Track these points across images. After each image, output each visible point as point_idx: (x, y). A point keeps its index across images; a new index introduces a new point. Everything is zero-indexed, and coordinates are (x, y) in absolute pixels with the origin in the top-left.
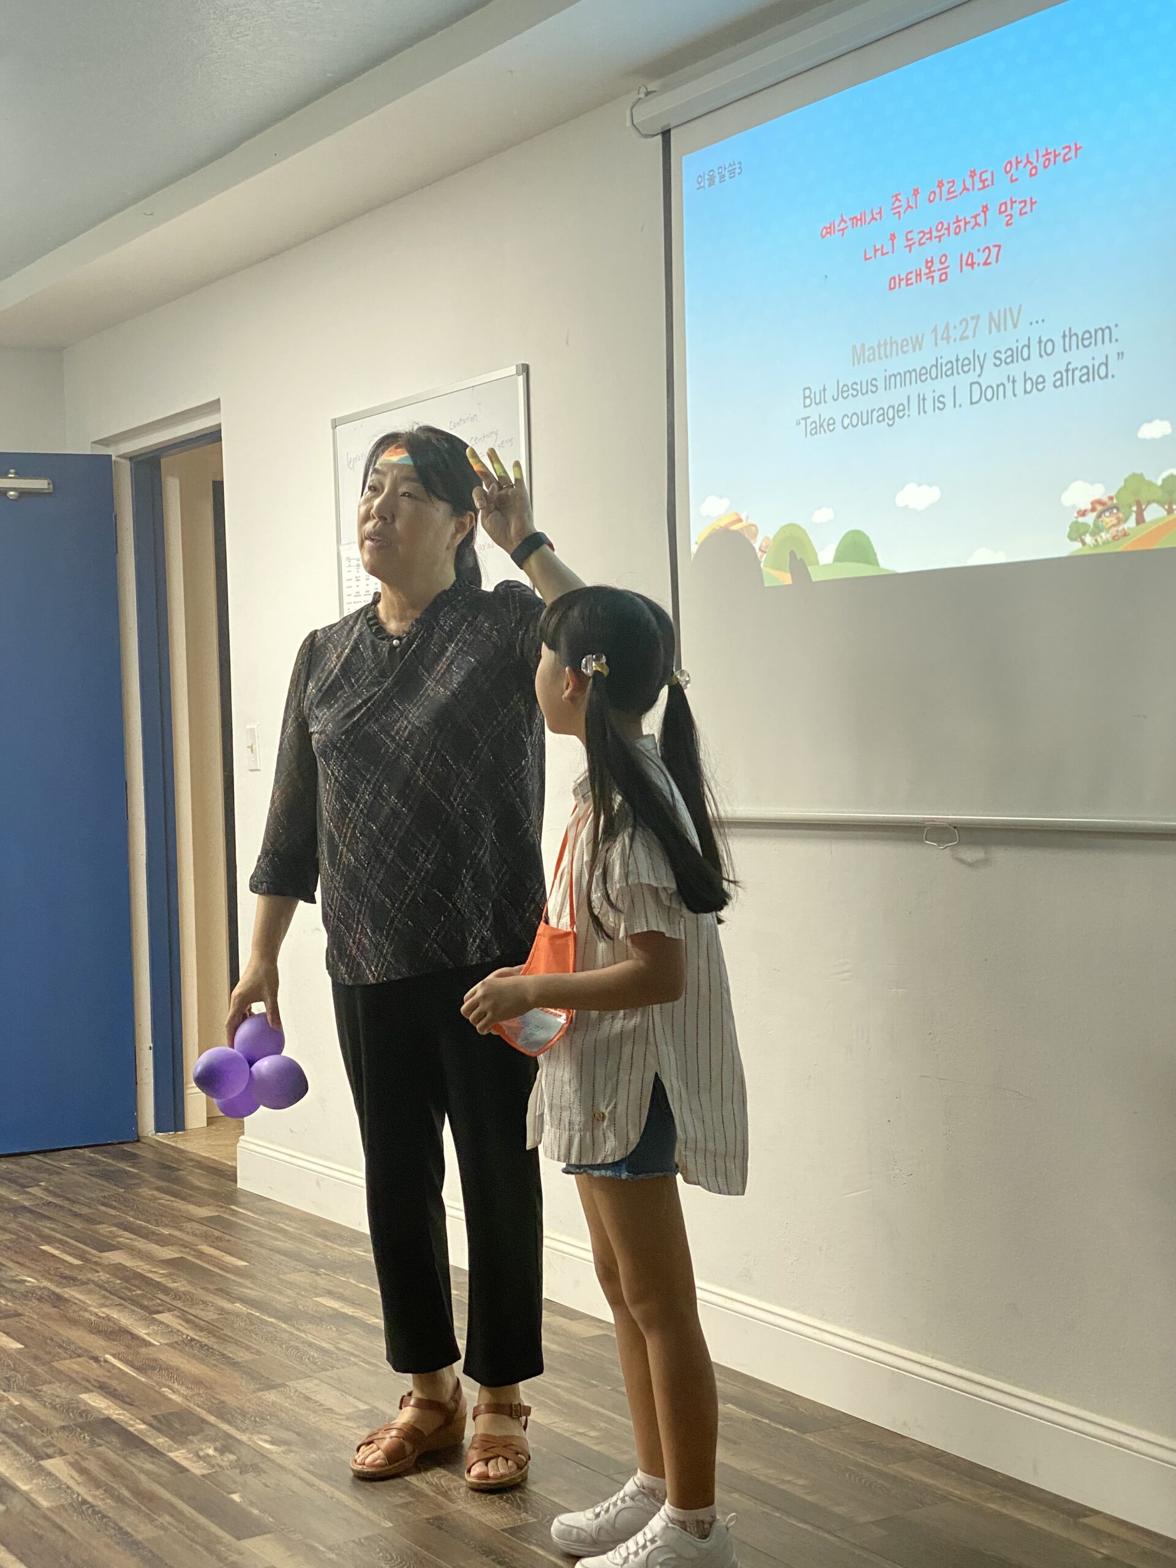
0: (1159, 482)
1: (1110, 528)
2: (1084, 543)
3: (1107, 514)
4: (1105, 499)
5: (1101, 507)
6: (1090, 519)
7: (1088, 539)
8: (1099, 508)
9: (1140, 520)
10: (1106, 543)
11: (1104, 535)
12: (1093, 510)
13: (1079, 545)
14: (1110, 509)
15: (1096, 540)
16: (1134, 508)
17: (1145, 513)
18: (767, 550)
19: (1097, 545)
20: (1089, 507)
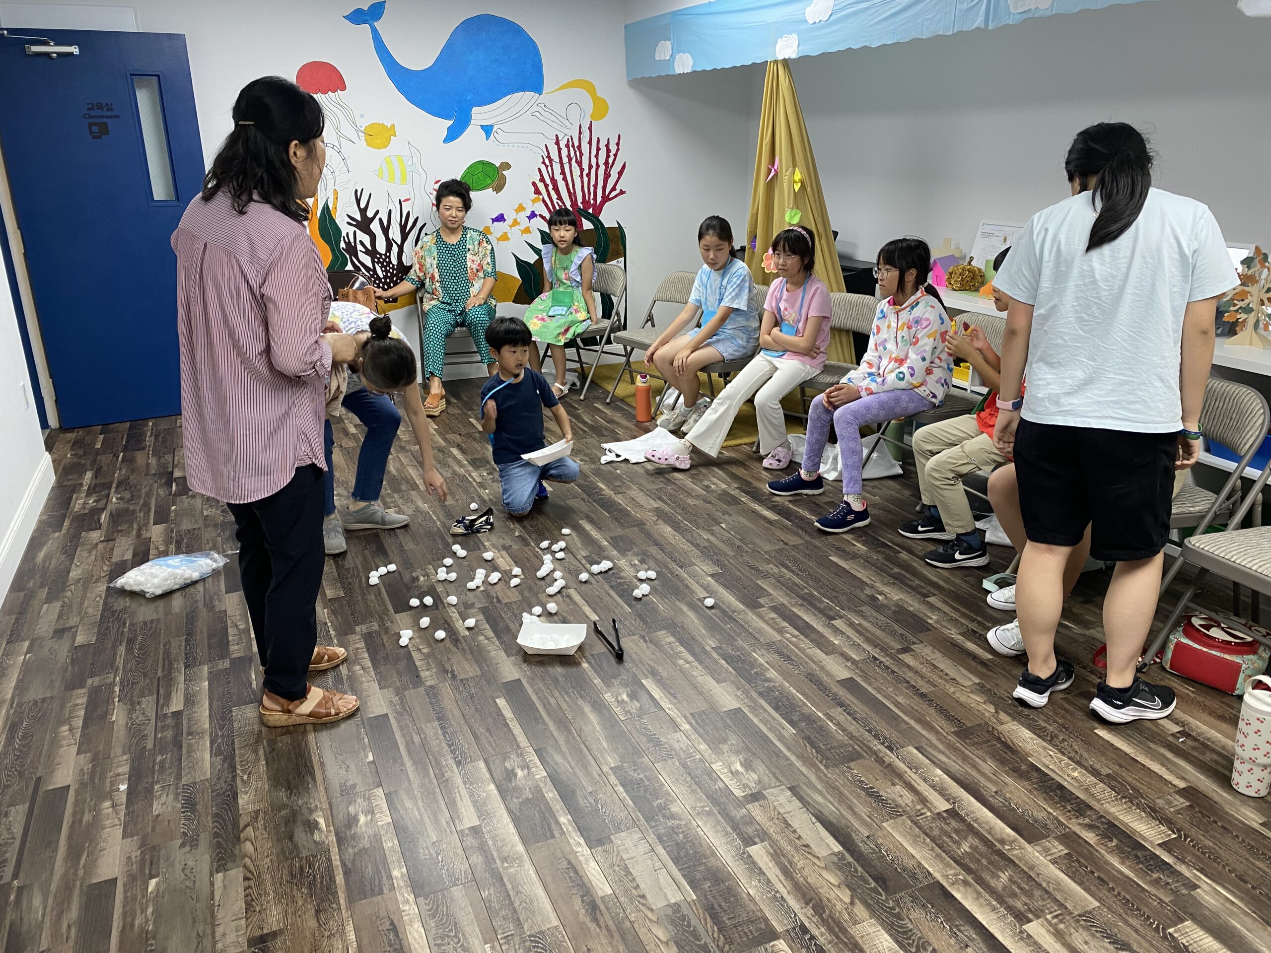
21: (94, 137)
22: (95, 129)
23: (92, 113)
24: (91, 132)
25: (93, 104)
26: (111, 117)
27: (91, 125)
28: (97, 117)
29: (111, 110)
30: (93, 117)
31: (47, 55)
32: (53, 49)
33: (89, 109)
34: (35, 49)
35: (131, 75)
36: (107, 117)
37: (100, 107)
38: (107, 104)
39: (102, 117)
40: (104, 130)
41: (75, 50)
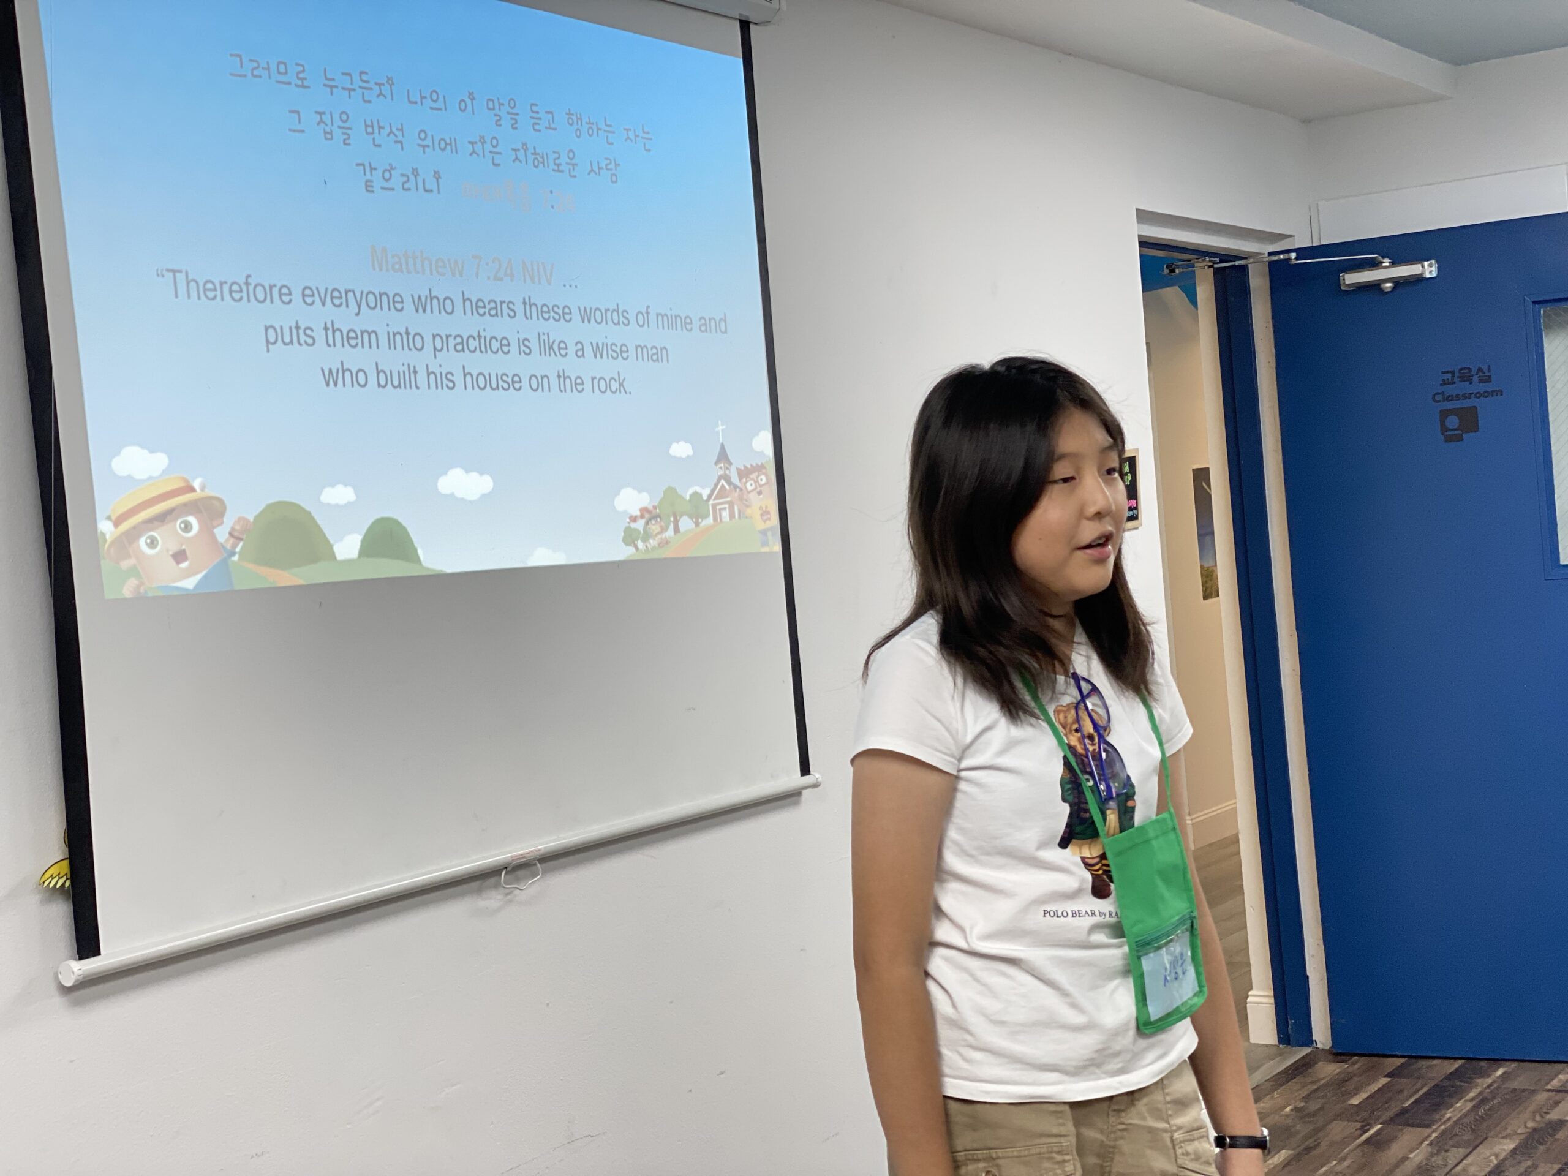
0: (688, 498)
1: (656, 535)
2: (637, 548)
3: (653, 522)
4: (651, 508)
5: (649, 515)
6: (640, 525)
7: (640, 544)
8: (647, 516)
9: (677, 530)
10: (654, 548)
11: (653, 542)
12: (642, 517)
13: (632, 550)
14: (654, 517)
15: (647, 547)
16: (672, 519)
17: (680, 524)
18: (244, 537)
19: (647, 550)
20: (639, 513)
21: (1449, 439)
22: (1453, 422)
23: (1449, 390)
24: (1444, 429)
25: (1453, 372)
26: (1486, 394)
27: (1445, 414)
28: (1458, 397)
29: (1488, 379)
30: (1450, 398)
31: (1375, 286)
32: (1387, 273)
33: (1444, 383)
34: (1351, 278)
35: (1535, 302)
36: (1478, 395)
37: (1466, 377)
38: (1480, 370)
39: (1469, 396)
40: (1470, 421)
41: (1429, 270)
